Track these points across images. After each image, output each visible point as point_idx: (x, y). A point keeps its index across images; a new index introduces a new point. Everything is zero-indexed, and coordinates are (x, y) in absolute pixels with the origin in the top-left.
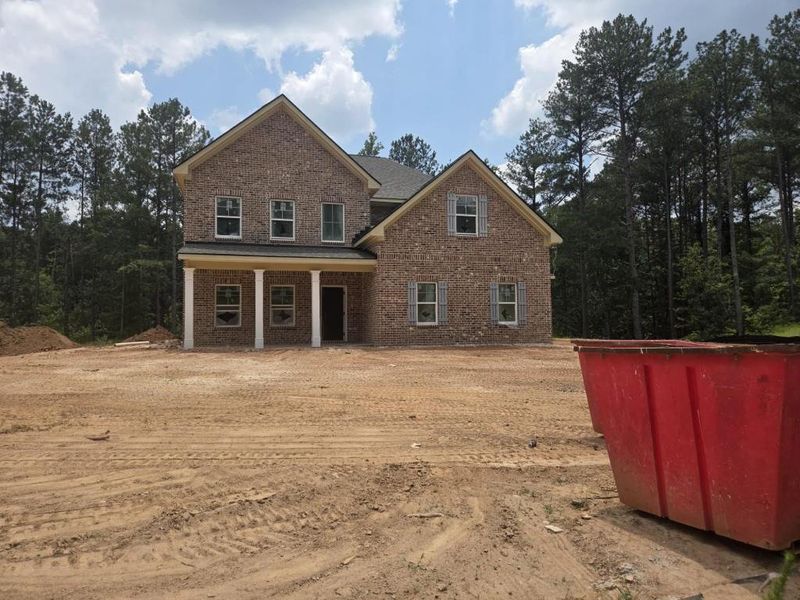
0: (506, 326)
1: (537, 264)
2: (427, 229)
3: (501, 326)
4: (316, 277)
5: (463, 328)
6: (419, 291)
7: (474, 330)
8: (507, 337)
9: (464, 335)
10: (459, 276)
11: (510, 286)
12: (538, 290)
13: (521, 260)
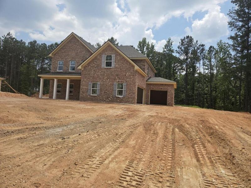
0: (119, 97)
1: (131, 77)
2: (96, 66)
3: (117, 97)
4: (68, 81)
5: (104, 97)
6: (92, 85)
7: (108, 98)
8: (119, 101)
9: (104, 99)
10: (104, 80)
11: (122, 84)
12: (131, 85)
13: (125, 75)
